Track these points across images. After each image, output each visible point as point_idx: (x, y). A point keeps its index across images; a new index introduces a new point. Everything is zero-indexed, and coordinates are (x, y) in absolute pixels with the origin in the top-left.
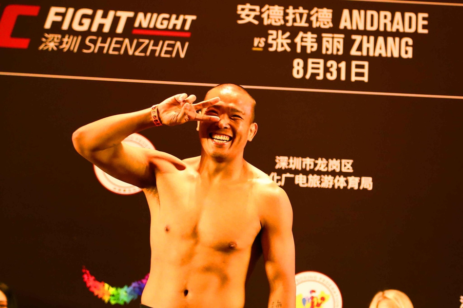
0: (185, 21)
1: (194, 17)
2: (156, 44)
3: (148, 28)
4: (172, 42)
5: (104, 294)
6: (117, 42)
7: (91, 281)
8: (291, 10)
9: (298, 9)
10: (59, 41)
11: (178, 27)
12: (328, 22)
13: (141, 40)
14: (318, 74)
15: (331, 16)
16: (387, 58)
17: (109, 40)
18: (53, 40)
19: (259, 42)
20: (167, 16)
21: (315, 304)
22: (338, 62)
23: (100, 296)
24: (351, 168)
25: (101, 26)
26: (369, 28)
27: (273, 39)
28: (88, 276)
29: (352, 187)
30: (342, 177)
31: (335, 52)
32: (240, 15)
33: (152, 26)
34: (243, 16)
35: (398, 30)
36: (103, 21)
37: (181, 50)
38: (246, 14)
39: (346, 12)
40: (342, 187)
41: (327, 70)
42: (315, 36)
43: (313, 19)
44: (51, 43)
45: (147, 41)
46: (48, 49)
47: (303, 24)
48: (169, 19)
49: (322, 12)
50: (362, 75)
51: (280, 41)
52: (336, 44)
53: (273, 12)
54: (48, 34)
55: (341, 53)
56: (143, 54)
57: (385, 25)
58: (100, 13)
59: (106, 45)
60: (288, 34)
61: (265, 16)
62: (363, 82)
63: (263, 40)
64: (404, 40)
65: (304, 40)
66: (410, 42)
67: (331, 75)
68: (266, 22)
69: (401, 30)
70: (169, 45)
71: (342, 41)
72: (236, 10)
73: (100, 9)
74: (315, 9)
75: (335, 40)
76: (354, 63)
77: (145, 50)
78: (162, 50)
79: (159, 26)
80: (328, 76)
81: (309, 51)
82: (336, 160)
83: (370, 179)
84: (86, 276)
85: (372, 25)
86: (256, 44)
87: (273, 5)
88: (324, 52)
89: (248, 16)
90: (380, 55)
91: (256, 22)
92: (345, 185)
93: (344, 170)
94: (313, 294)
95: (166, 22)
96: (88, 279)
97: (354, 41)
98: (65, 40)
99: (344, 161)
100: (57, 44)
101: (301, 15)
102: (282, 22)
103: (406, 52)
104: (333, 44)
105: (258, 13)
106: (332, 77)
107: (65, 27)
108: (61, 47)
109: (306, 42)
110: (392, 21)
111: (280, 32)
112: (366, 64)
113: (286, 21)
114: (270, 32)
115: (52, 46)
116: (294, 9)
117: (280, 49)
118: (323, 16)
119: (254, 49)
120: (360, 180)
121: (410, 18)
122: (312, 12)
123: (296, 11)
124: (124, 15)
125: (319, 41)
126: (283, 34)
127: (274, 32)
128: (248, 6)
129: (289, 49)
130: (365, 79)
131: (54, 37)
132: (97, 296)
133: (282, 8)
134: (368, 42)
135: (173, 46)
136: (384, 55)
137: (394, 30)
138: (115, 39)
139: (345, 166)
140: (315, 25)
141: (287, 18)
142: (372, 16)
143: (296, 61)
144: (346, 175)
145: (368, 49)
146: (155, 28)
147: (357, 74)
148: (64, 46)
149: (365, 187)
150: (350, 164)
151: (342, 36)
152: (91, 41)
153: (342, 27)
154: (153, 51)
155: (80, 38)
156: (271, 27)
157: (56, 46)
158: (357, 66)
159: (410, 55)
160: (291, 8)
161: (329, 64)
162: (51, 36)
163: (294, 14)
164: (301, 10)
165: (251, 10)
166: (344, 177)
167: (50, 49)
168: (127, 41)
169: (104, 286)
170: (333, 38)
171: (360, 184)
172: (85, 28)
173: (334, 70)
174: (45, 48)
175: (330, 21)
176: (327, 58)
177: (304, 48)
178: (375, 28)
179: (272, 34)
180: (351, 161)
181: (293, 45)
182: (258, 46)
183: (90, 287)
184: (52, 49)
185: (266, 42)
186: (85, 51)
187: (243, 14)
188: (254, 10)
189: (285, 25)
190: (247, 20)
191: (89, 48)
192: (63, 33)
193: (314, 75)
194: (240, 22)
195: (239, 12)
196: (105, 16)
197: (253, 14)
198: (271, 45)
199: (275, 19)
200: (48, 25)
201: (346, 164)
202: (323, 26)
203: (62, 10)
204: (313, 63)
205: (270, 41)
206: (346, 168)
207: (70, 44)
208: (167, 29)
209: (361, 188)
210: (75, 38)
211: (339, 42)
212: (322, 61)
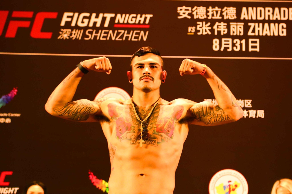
0: (146, 18)
1: (151, 16)
2: (128, 33)
3: (123, 24)
4: (139, 31)
5: (102, 187)
6: (105, 33)
7: (94, 179)
8: (210, 9)
9: (215, 8)
10: (70, 33)
11: (142, 22)
12: (233, 16)
13: (120, 31)
14: (228, 48)
15: (235, 12)
16: (270, 36)
17: (100, 31)
18: (66, 33)
19: (192, 29)
20: (135, 15)
21: (232, 189)
22: (241, 40)
23: (100, 188)
24: (251, 105)
25: (95, 23)
26: (259, 18)
27: (200, 27)
28: (92, 176)
29: (252, 116)
30: (245, 110)
31: (238, 34)
32: (179, 13)
33: (126, 22)
34: (181, 14)
35: (277, 19)
36: (96, 20)
37: (144, 36)
38: (183, 12)
39: (244, 9)
40: (245, 117)
41: (234, 45)
42: (226, 24)
43: (224, 14)
44: (65, 35)
45: (123, 31)
46: (63, 39)
47: (218, 17)
48: (136, 17)
49: (230, 9)
50: (255, 47)
51: (204, 28)
52: (239, 29)
53: (199, 11)
54: (63, 29)
55: (242, 34)
56: (121, 39)
57: (269, 16)
58: (94, 15)
59: (99, 35)
60: (209, 24)
61: (194, 13)
62: (256, 51)
63: (194, 28)
64: (281, 25)
65: (219, 27)
66: (285, 26)
67: (237, 48)
68: (195, 17)
69: (279, 19)
70: (136, 33)
71: (242, 27)
72: (177, 10)
73: (94, 12)
74: (225, 8)
75: (238, 26)
76: (250, 40)
77: (122, 37)
78: (132, 36)
79: (130, 22)
80: (235, 49)
81: (222, 34)
82: (241, 100)
83: (263, 111)
84: (91, 176)
85: (261, 16)
86: (189, 31)
87: (200, 6)
88: (232, 34)
89: (184, 13)
90: (266, 34)
91: (189, 17)
92: (247, 115)
93: (246, 106)
94: (230, 183)
95: (134, 19)
96: (92, 178)
97: (250, 26)
98: (74, 32)
99: (246, 101)
100: (69, 35)
101: (217, 12)
102: (205, 17)
103: (283, 32)
104: (237, 29)
105: (190, 12)
106: (237, 49)
107: (73, 24)
108: (71, 37)
109: (220, 28)
110: (273, 14)
111: (204, 23)
112: (258, 40)
113: (208, 16)
114: (198, 23)
115: (65, 36)
116: (212, 8)
117: (205, 33)
118: (231, 12)
119: (189, 34)
120: (257, 112)
121: (284, 11)
122: (223, 10)
123: (214, 9)
124: (109, 16)
125: (228, 27)
126: (206, 24)
127: (200, 23)
128: (184, 8)
129: (210, 33)
130: (258, 50)
131: (67, 31)
132: (98, 188)
133: (205, 8)
134: (259, 27)
135: (139, 34)
136: (269, 34)
137: (275, 19)
138: (104, 31)
139: (247, 104)
140: (225, 18)
141: (208, 14)
142: (261, 11)
143: (214, 40)
144: (248, 109)
145: (259, 31)
146: (128, 23)
147: (253, 47)
148: (73, 36)
149: (260, 116)
150: (250, 102)
151: (243, 24)
152: (89, 32)
153: (242, 18)
154: (127, 37)
155: (82, 31)
156: (199, 20)
157: (68, 36)
158: (253, 42)
159: (285, 34)
160: (210, 8)
161: (235, 41)
162: (65, 30)
163: (213, 11)
164: (217, 9)
165: (186, 10)
166: (247, 110)
167: (65, 38)
168: (111, 32)
169: (102, 182)
170: (237, 25)
171: (256, 114)
172: (85, 25)
173: (238, 45)
174: (62, 38)
175: (235, 15)
176: (233, 38)
177: (219, 32)
178: (262, 18)
179: (199, 24)
180: (250, 101)
181: (212, 31)
182: (191, 32)
183: (94, 183)
184: (66, 38)
185: (196, 29)
186: (86, 39)
187: (181, 13)
188: (188, 10)
189: (207, 18)
190: (184, 16)
191: (88, 37)
192: (72, 29)
193: (226, 49)
194: (179, 17)
195: (179, 11)
196: (97, 17)
197: (187, 12)
198: (199, 31)
199: (201, 15)
200: (63, 24)
201: (248, 102)
202: (230, 18)
203: (71, 14)
204: (225, 41)
205: (198, 29)
206: (248, 105)
207: (77, 35)
208: (135, 24)
209: (257, 117)
210: (80, 31)
211: (240, 27)
212: (230, 40)
